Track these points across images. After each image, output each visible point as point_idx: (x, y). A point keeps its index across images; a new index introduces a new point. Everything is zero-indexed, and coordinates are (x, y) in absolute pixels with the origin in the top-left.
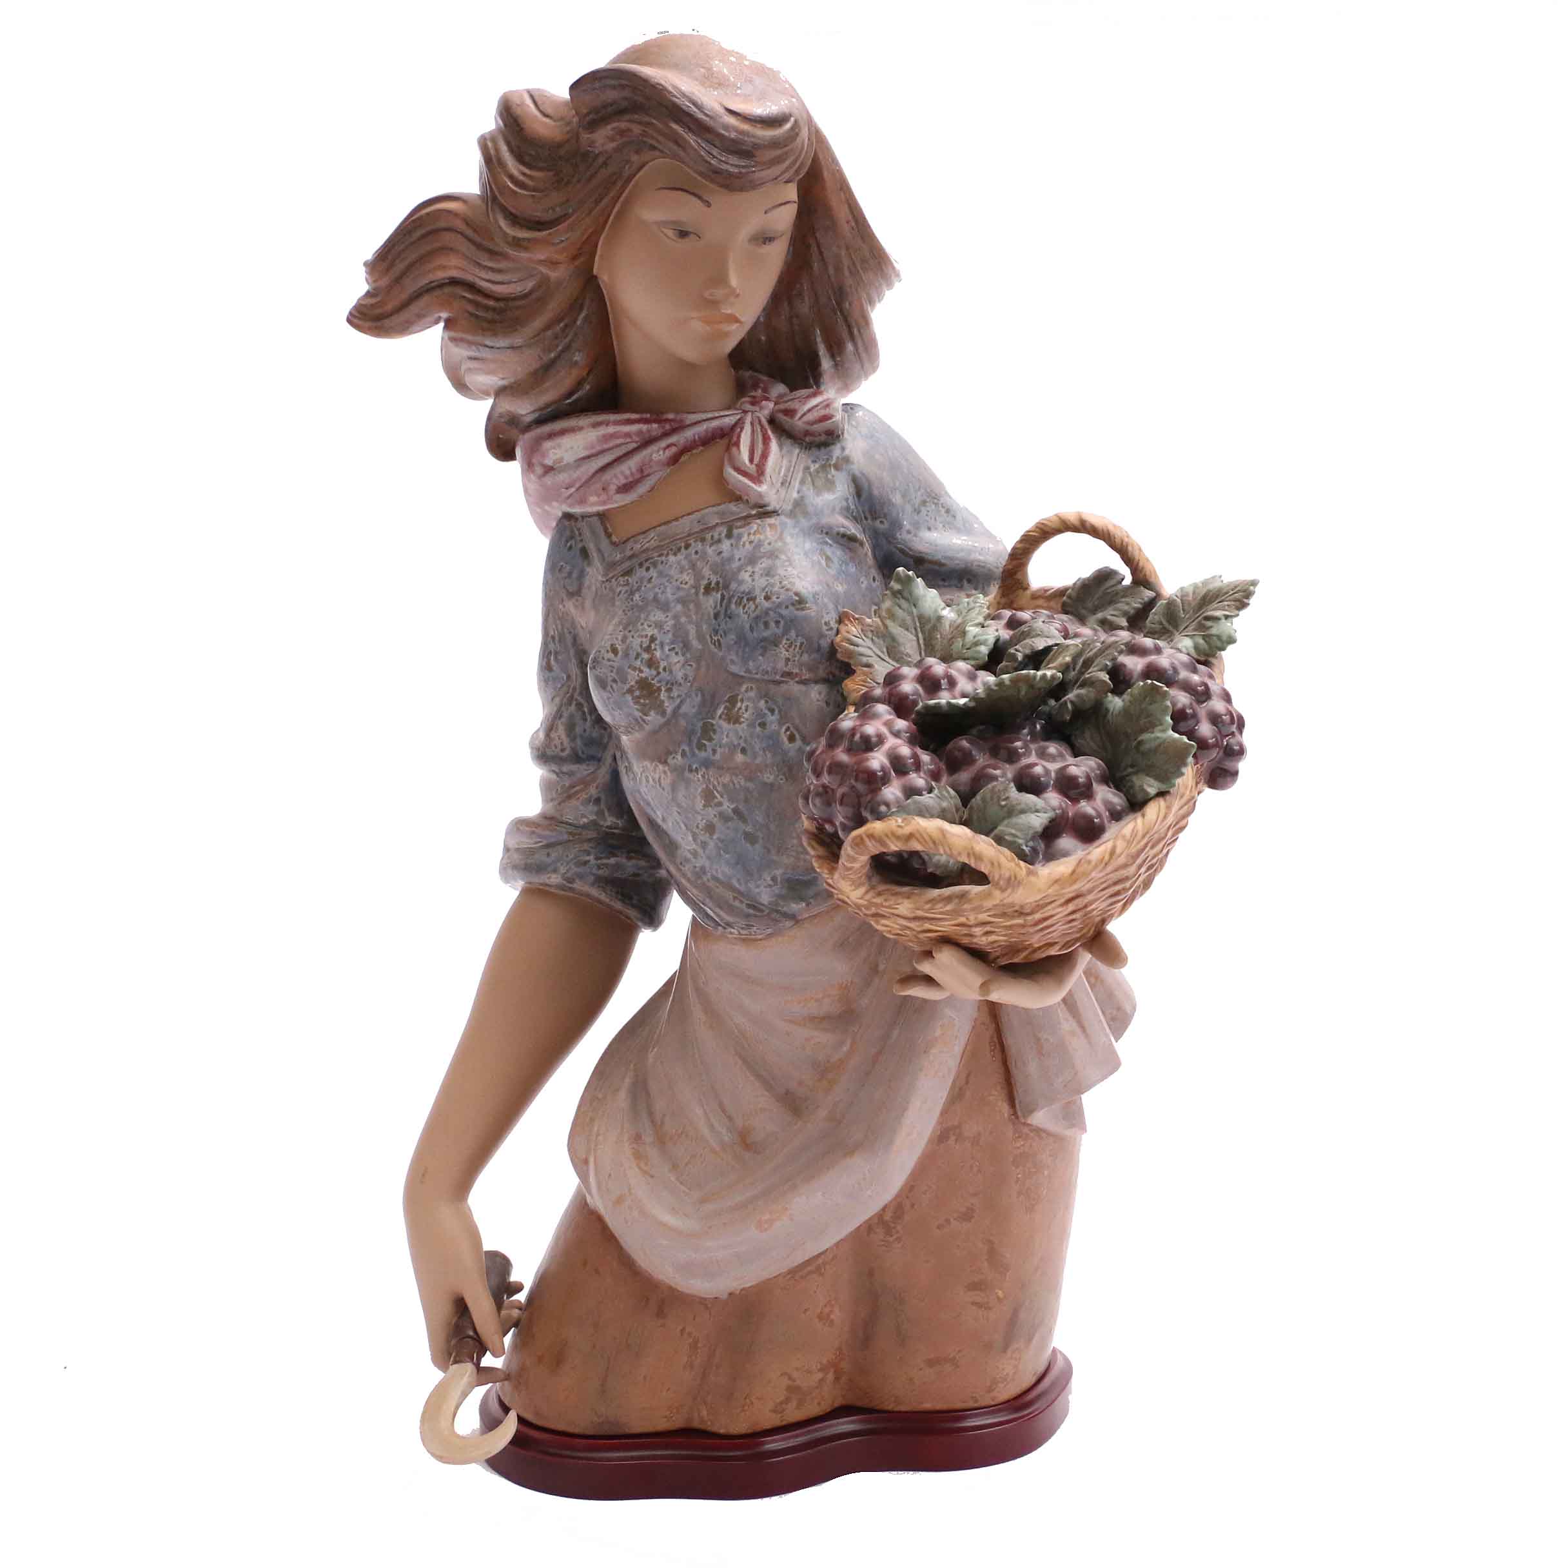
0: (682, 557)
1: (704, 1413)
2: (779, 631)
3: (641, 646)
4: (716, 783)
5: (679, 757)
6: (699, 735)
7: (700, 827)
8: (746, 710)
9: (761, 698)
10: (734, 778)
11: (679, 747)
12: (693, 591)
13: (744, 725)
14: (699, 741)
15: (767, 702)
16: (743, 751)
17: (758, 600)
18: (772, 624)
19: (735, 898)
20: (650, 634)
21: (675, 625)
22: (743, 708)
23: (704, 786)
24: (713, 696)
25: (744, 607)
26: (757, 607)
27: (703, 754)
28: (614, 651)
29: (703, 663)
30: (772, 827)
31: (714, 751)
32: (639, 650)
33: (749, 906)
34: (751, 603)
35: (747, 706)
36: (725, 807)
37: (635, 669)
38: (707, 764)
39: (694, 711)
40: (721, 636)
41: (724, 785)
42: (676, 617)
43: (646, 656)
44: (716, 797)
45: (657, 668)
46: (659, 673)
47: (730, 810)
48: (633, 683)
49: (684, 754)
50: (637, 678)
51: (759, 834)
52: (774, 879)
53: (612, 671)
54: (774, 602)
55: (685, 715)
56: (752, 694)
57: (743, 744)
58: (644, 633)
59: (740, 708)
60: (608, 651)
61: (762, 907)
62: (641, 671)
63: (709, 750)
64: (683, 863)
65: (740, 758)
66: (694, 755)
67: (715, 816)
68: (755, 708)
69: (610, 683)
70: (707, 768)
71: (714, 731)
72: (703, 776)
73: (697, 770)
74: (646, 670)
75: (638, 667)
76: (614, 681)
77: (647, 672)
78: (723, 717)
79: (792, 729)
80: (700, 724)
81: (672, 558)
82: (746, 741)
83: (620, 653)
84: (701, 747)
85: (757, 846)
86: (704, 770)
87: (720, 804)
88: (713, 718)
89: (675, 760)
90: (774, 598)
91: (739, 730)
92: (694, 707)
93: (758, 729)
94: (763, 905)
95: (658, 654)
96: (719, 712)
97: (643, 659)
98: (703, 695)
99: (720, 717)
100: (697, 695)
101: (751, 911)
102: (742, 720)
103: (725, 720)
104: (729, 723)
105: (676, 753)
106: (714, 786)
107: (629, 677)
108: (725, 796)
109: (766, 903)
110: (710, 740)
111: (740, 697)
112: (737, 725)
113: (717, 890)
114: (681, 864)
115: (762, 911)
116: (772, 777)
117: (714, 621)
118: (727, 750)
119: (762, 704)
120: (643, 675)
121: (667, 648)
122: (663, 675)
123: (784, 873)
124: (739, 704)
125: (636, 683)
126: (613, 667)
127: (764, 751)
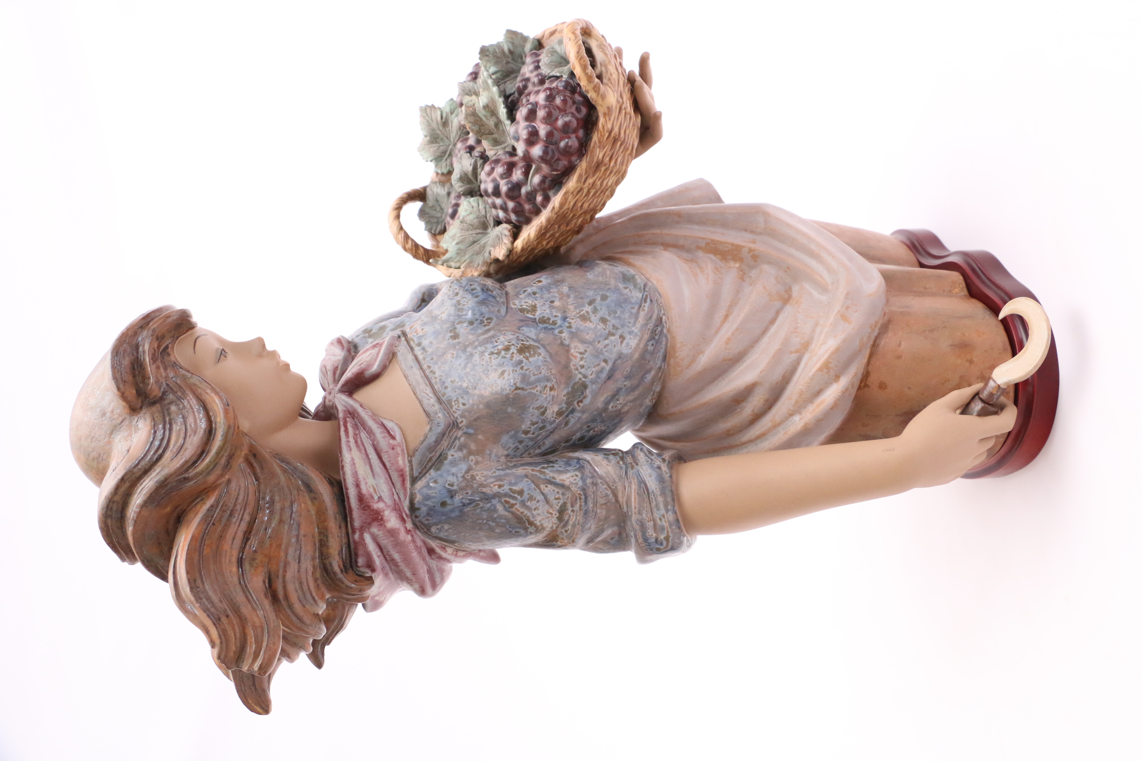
0: (436, 367)
1: (957, 290)
2: (476, 284)
3: (497, 358)
4: (575, 313)
5: (563, 335)
6: (547, 325)
7: (604, 327)
8: (527, 302)
9: (519, 297)
10: (569, 304)
11: (557, 335)
12: (457, 347)
13: (536, 302)
14: (551, 324)
15: (520, 294)
16: (552, 302)
17: (459, 299)
18: (473, 287)
19: (643, 310)
20: (489, 356)
21: (480, 346)
22: (526, 304)
23: (578, 319)
24: (522, 321)
25: (464, 305)
26: (463, 298)
27: (559, 322)
28: (503, 373)
29: (502, 329)
30: (595, 287)
31: (556, 316)
32: (500, 357)
33: (645, 302)
34: (461, 302)
35: (525, 302)
36: (588, 310)
37: (512, 357)
38: (565, 319)
39: (532, 329)
40: (484, 317)
41: (576, 308)
42: (476, 348)
43: (503, 353)
44: (584, 314)
45: (509, 346)
46: (513, 345)
47: (590, 307)
48: (522, 357)
49: (561, 332)
50: (518, 354)
51: (601, 293)
52: (626, 288)
53: (516, 371)
54: (459, 290)
55: (537, 335)
56: (517, 302)
57: (548, 302)
58: (488, 360)
59: (527, 306)
60: (503, 379)
61: (644, 296)
62: (513, 353)
63: (556, 319)
64: (630, 347)
65: (557, 303)
66: (561, 326)
67: (595, 316)
68: (525, 299)
69: (523, 371)
70: (566, 318)
71: (543, 317)
72: (572, 319)
73: (570, 323)
74: (511, 351)
75: (510, 355)
76: (522, 368)
77: (513, 349)
78: (533, 313)
79: (534, 282)
80: (541, 325)
81: (437, 374)
82: (546, 301)
83: (504, 369)
84: (554, 323)
85: (608, 294)
86: (568, 319)
87: (587, 312)
88: (535, 319)
89: (566, 338)
90: (456, 291)
91: (540, 304)
92: (531, 331)
93: (537, 295)
94: (643, 296)
95: (500, 347)
96: (531, 316)
97: (505, 354)
98: (522, 326)
99: (534, 315)
100: (522, 330)
101: (648, 300)
102: (533, 304)
103: (535, 313)
104: (537, 310)
105: (561, 337)
106: (577, 314)
107: (518, 359)
108: (582, 308)
109: (641, 295)
110: (549, 319)
111: (520, 307)
112: (537, 306)
113: (641, 322)
114: (630, 348)
115: (647, 296)
116: (565, 288)
117: (475, 324)
118: (554, 310)
119: (522, 296)
120: (515, 352)
121: (496, 344)
122: (513, 342)
123: (621, 283)
124: (524, 307)
125: (520, 354)
126: (513, 370)
127: (550, 292)
